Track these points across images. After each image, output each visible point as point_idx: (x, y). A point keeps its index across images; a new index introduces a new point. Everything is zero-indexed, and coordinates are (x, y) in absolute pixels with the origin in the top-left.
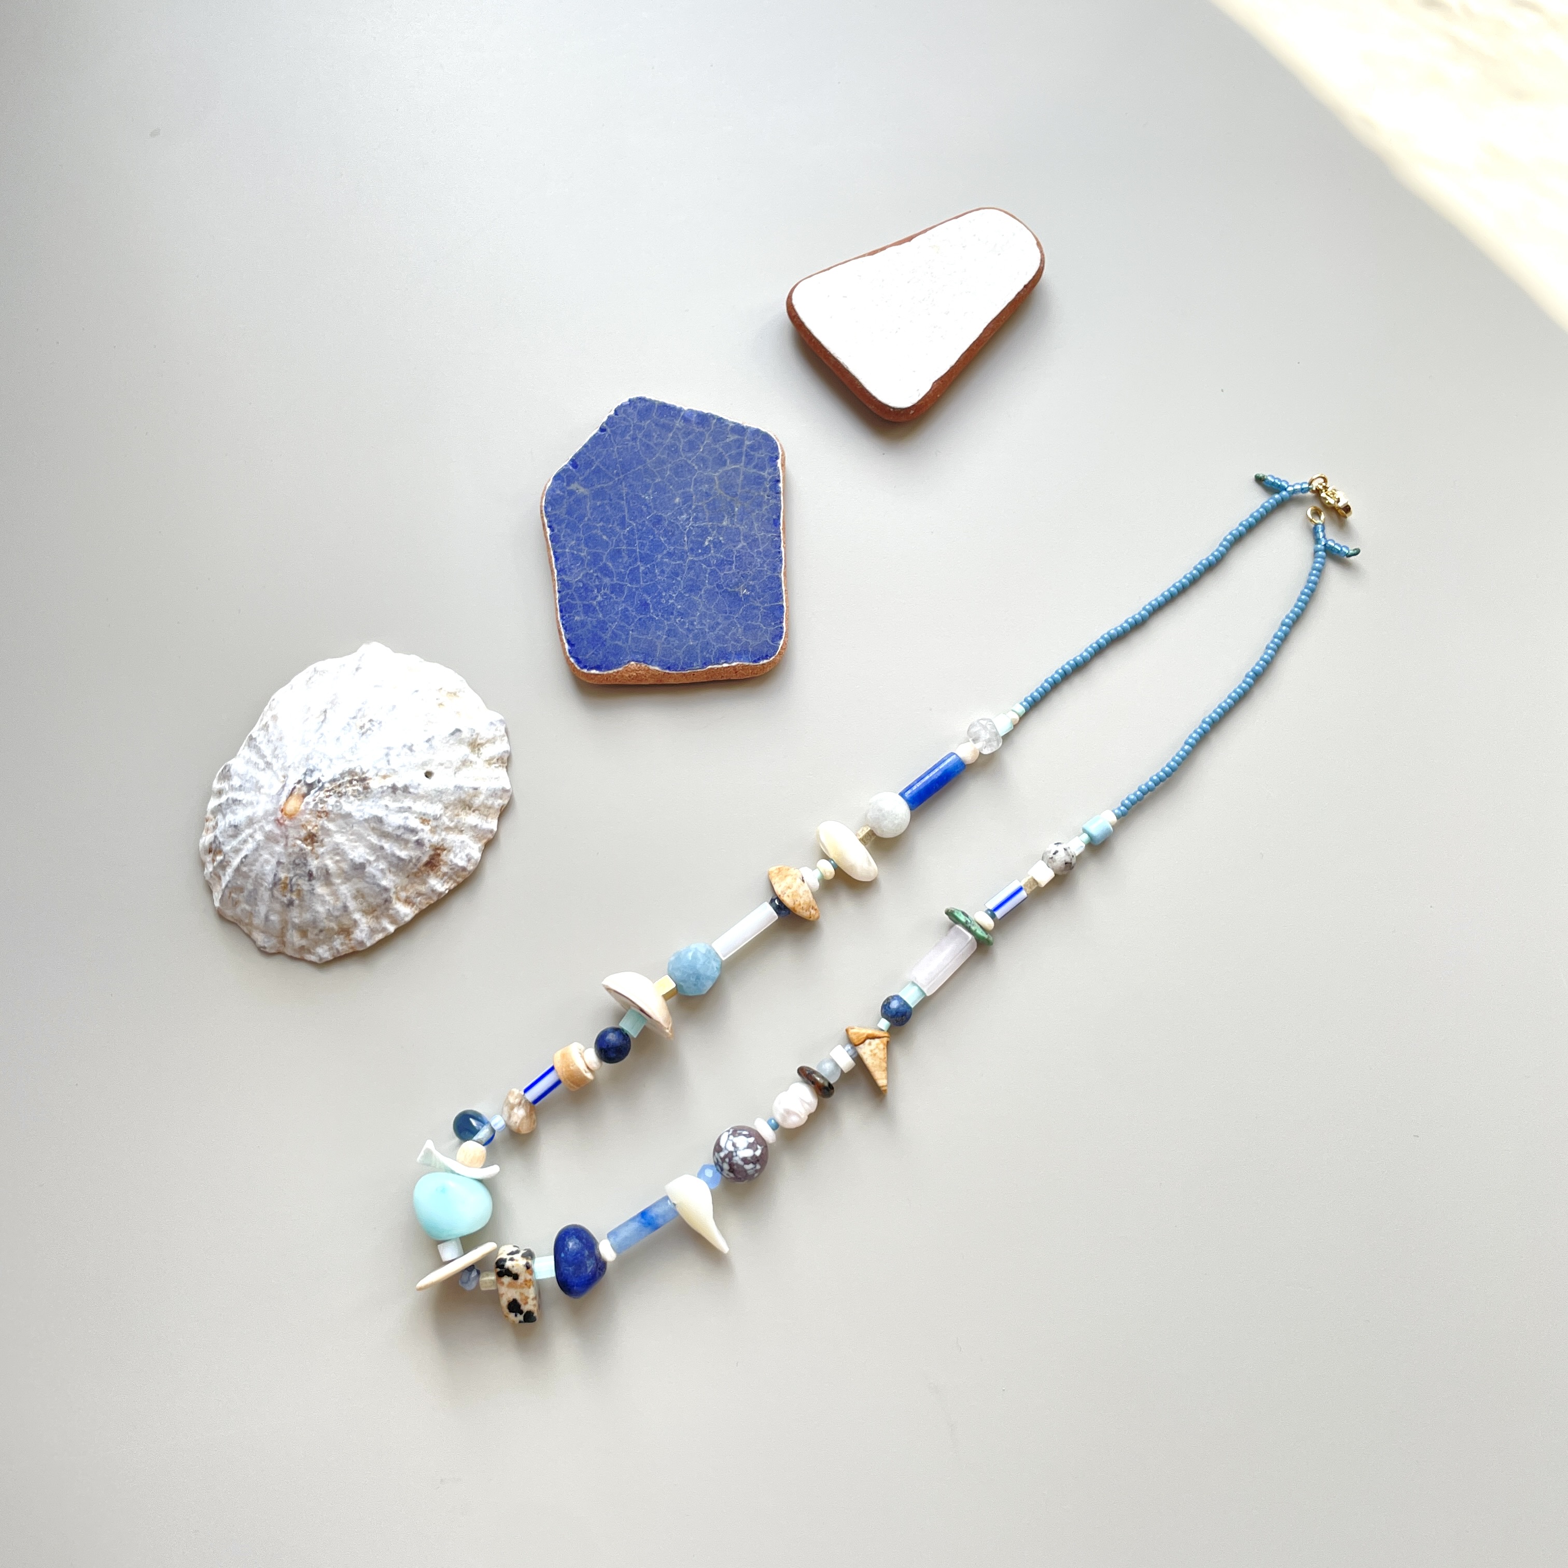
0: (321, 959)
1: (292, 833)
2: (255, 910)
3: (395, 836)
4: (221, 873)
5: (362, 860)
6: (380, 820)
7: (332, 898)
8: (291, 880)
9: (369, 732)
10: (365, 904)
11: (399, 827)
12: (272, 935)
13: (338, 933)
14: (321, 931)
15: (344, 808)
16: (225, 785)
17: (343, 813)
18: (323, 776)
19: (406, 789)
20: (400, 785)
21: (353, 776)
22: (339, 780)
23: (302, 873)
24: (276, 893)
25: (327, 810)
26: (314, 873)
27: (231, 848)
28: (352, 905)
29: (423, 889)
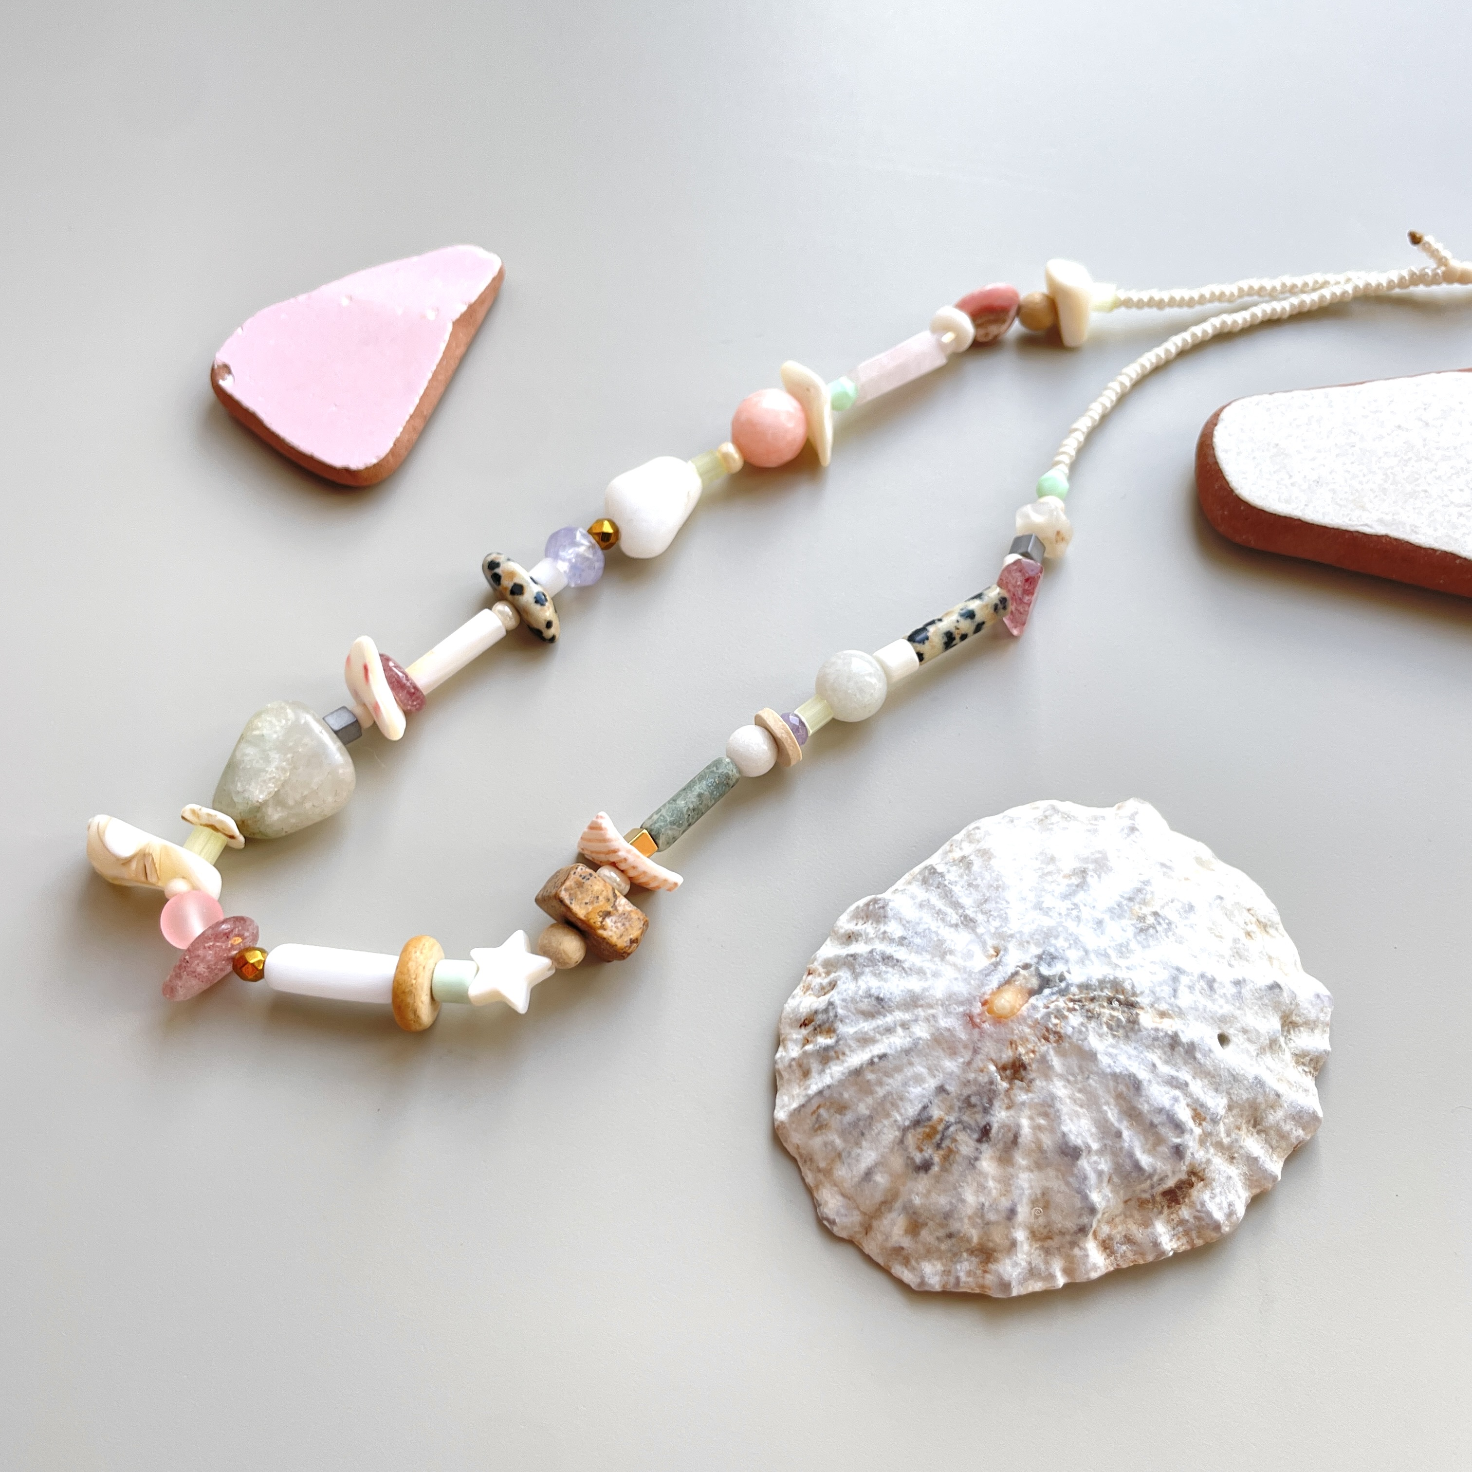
0: (922, 1283)
1: (989, 1048)
2: (849, 1153)
3: (1148, 1122)
4: (815, 1066)
5: (1079, 1142)
6: (1136, 1085)
7: (998, 1186)
8: (947, 1127)
9: (1151, 931)
10: (1041, 1220)
11: (1161, 1110)
12: (858, 1208)
13: (972, 1252)
14: (950, 1236)
15: (1090, 1039)
16: (869, 928)
17: (1084, 1047)
18: (1069, 972)
19: (1191, 1050)
20: (1185, 1038)
21: (1117, 992)
22: (1095, 990)
23: (972, 1123)
24: (911, 1140)
25: (1062, 1031)
26: (994, 1131)
27: (856, 1032)
28: (1023, 1212)
29: (1138, 1233)
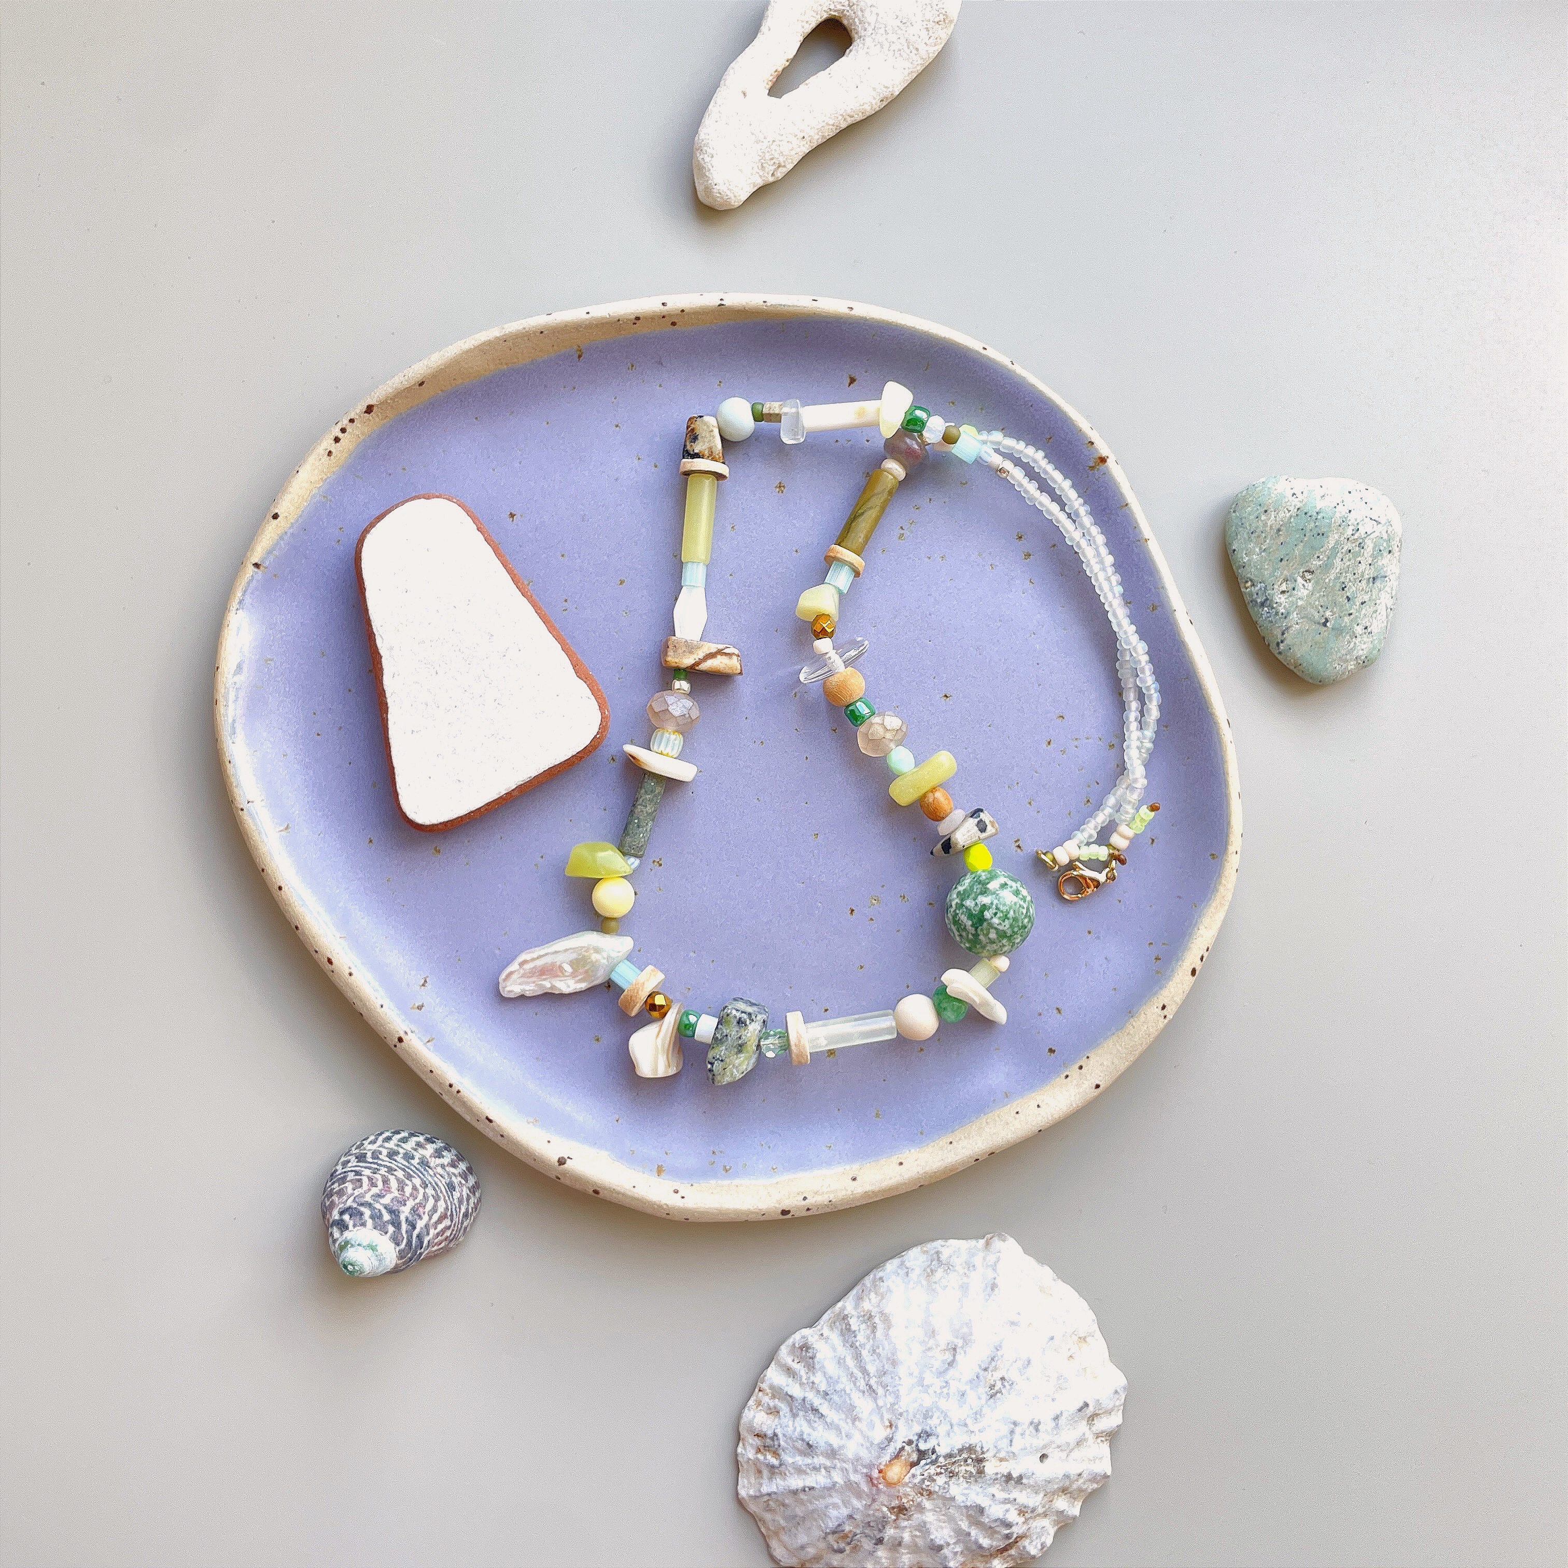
1: (883, 1498)
2: (790, 1531)
3: (988, 1526)
4: (766, 1473)
5: (942, 1542)
6: (981, 1510)
7: (889, 1561)
8: (855, 1535)
9: (999, 1395)
11: (996, 1521)
15: (951, 1491)
16: (802, 1371)
17: (948, 1496)
18: (938, 1444)
19: (1019, 1479)
20: (1015, 1473)
21: (971, 1454)
22: (956, 1456)
23: (872, 1535)
24: (831, 1537)
25: (932, 1489)
26: (886, 1540)
27: (793, 1462)
